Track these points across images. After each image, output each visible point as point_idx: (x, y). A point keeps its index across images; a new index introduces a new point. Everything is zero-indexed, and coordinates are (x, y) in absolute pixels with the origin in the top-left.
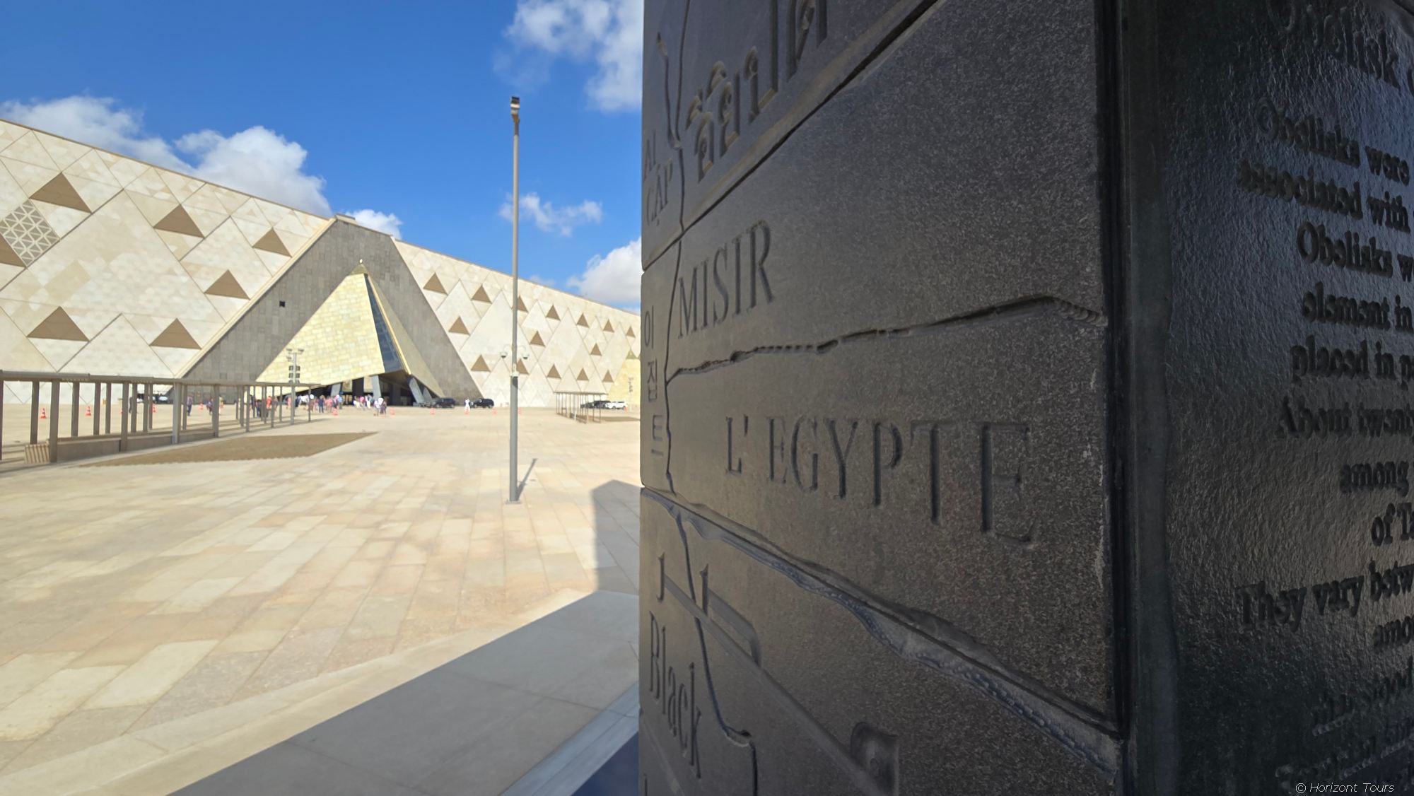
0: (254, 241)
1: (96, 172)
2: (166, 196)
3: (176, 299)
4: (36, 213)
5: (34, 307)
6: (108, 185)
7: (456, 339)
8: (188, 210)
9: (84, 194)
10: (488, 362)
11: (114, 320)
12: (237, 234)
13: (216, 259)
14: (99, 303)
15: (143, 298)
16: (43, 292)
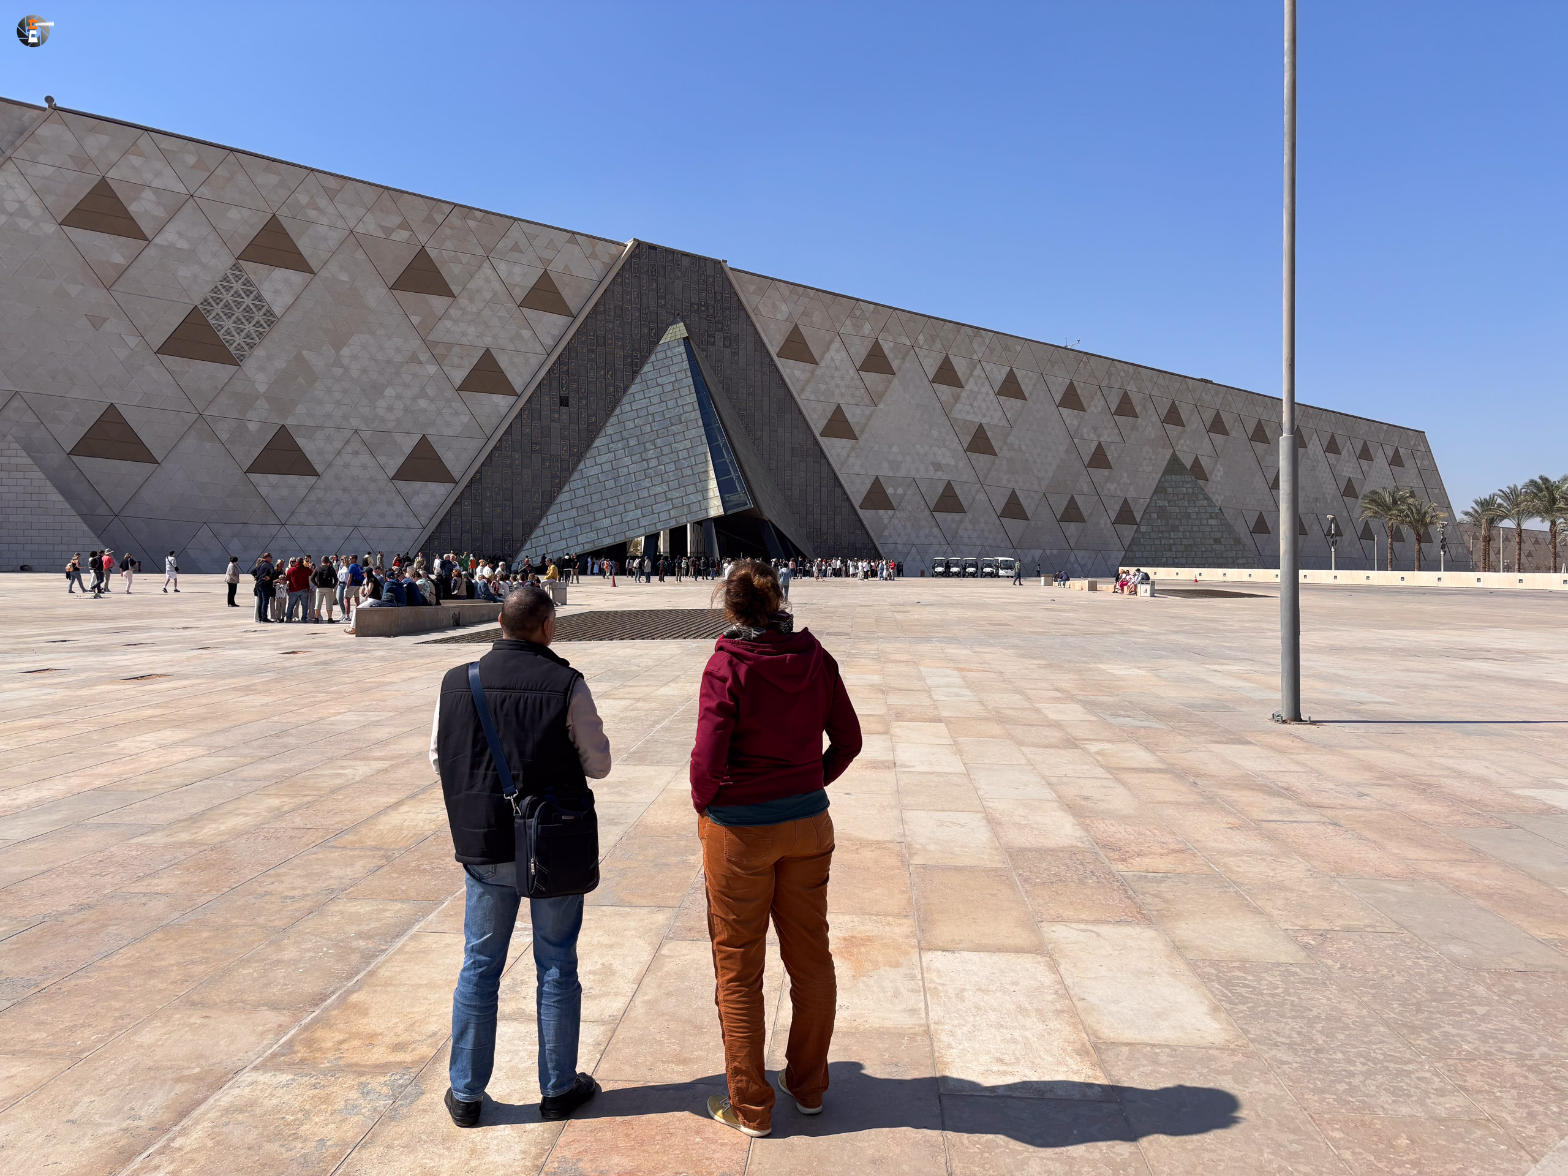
0: (520, 294)
1: (318, 209)
2: (403, 235)
3: (423, 403)
4: (247, 282)
5: (253, 427)
6: (332, 227)
7: (835, 448)
8: (433, 253)
9: (304, 245)
10: (890, 491)
11: (348, 442)
12: (497, 286)
13: (472, 330)
14: (329, 416)
15: (381, 404)
16: (262, 404)
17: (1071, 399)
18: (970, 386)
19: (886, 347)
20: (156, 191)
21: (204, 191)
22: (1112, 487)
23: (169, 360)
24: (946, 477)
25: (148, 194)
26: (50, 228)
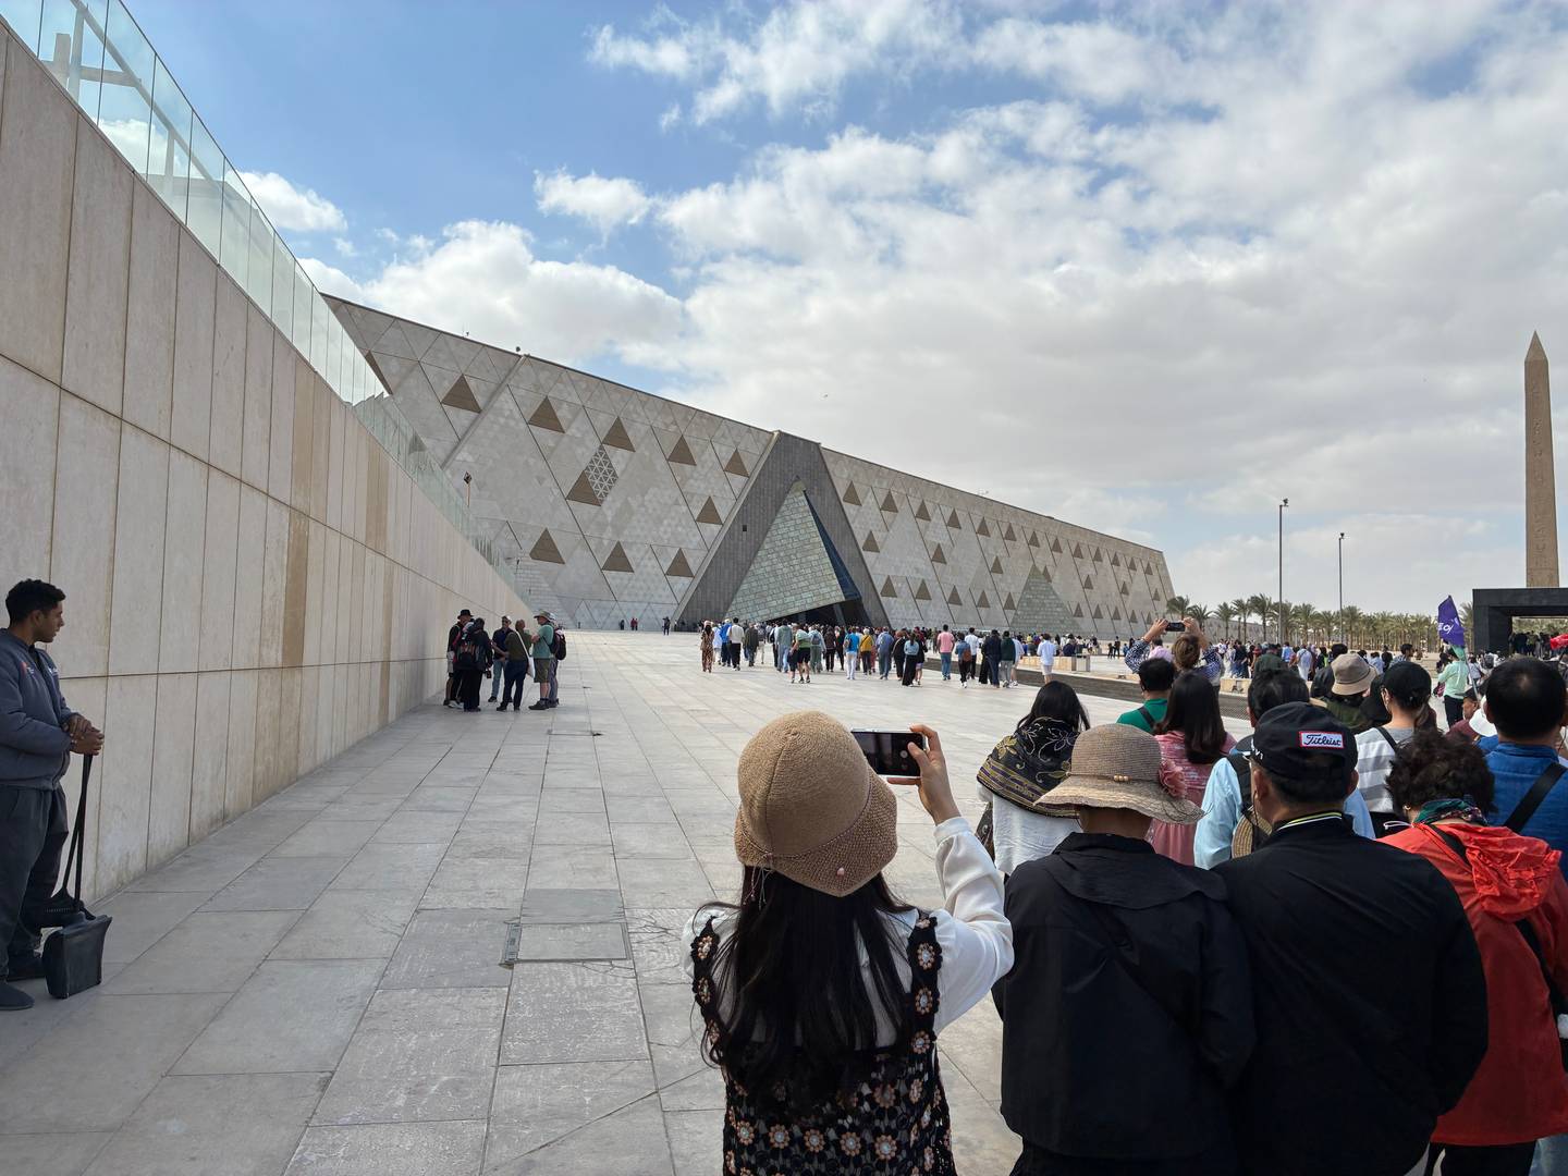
0: (725, 463)
1: (637, 413)
2: (673, 428)
3: (680, 529)
4: (606, 457)
5: (606, 542)
6: (643, 424)
7: (869, 557)
8: (687, 439)
9: (630, 434)
10: (895, 585)
11: (647, 552)
12: (715, 458)
13: (702, 486)
14: (638, 536)
15: (662, 529)
16: (609, 528)
17: (983, 530)
18: (934, 520)
19: (894, 495)
20: (569, 404)
21: (589, 404)
22: (1003, 585)
23: (571, 502)
24: (922, 577)
25: (565, 406)
26: (523, 425)
